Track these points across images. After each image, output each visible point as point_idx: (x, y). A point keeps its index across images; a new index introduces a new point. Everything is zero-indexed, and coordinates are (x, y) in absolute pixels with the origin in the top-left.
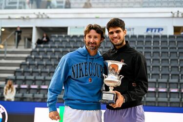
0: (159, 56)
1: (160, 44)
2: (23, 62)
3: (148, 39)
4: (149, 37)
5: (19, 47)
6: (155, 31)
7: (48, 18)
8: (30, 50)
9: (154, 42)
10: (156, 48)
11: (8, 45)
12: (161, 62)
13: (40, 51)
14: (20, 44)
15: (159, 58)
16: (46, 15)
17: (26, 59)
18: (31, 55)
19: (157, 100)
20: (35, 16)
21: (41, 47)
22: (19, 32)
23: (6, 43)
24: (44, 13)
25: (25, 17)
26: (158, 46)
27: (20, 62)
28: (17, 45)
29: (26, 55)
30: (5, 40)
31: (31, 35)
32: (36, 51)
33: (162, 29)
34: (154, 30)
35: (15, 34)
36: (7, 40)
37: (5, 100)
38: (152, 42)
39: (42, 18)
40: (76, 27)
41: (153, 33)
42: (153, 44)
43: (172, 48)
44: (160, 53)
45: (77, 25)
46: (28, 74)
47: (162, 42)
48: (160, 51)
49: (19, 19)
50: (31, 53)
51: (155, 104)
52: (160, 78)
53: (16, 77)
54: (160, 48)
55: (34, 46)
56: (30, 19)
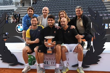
21: (34, 5)
43: (89, 2)
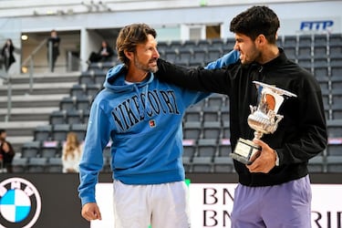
0: (327, 75)
1: (328, 53)
2: (65, 98)
3: (304, 44)
4: (305, 38)
5: (56, 69)
6: (318, 27)
7: (109, 11)
8: (78, 74)
9: (315, 48)
10: (320, 60)
11: (35, 67)
12: (330, 88)
13: (95, 76)
14: (57, 63)
15: (326, 79)
16: (104, 6)
17: (71, 91)
18: (80, 83)
19: (325, 160)
20: (84, 9)
21: (97, 68)
22: (56, 41)
23: (32, 64)
24: (100, 3)
25: (66, 11)
26: (324, 56)
27: (60, 97)
28: (53, 66)
29: (70, 85)
30: (30, 57)
31: (79, 46)
32: (89, 76)
33: (331, 23)
34: (314, 26)
35: (48, 45)
36: (33, 57)
37: (64, 171)
38: (312, 49)
39: (98, 12)
40: (164, 27)
41: (313, 32)
42: (315, 52)
44: (329, 69)
45: (164, 23)
46: (76, 119)
47: (331, 47)
48: (329, 65)
49: (53, 15)
50: (80, 79)
51: (322, 169)
52: (331, 117)
53: (53, 128)
54: (329, 60)
55: (84, 66)
56: (75, 14)
